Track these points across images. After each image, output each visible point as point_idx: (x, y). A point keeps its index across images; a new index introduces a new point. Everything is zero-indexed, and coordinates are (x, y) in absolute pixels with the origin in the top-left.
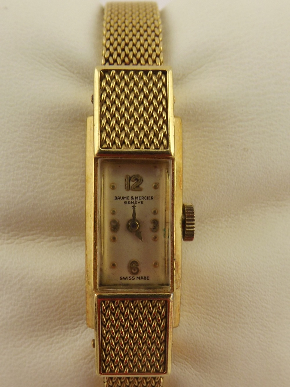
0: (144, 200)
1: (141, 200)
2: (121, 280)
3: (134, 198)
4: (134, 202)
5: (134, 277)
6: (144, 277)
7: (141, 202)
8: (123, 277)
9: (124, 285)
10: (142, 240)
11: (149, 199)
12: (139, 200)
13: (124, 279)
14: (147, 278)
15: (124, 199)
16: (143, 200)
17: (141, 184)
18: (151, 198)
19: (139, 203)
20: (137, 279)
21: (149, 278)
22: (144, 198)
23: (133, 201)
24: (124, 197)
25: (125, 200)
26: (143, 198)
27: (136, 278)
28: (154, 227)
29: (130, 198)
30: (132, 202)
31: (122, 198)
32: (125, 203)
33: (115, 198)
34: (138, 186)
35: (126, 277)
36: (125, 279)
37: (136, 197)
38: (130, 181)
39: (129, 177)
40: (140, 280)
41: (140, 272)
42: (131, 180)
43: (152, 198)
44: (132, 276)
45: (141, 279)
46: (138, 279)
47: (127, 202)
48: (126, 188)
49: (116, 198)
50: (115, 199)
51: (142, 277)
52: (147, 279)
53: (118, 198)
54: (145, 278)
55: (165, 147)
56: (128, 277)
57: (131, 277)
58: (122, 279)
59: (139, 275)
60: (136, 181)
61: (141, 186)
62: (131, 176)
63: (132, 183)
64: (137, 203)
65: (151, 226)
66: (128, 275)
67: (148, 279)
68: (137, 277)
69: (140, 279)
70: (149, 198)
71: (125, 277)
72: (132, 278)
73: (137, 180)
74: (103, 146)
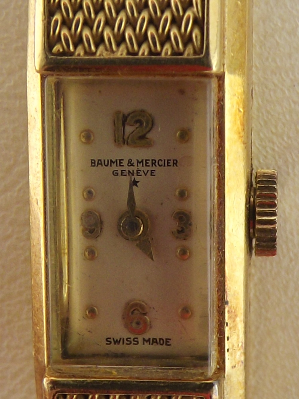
0: (157, 168)
1: (150, 168)
2: (107, 344)
3: (135, 164)
4: (135, 172)
5: (137, 338)
6: (160, 339)
7: (150, 172)
8: (113, 339)
9: (116, 356)
10: (152, 259)
11: (168, 165)
12: (146, 169)
13: (115, 343)
14: (166, 342)
15: (111, 166)
16: (154, 168)
17: (149, 131)
18: (171, 163)
19: (146, 175)
20: (144, 344)
21: (170, 342)
22: (157, 164)
23: (131, 168)
24: (111, 161)
25: (114, 167)
26: (154, 163)
27: (140, 340)
28: (180, 229)
29: (125, 163)
30: (129, 172)
31: (106, 163)
32: (115, 174)
33: (92, 163)
34: (143, 137)
35: (119, 340)
36: (117, 342)
37: (138, 162)
38: (124, 125)
39: (121, 114)
40: (151, 346)
41: (151, 327)
42: (126, 123)
43: (175, 163)
44: (132, 336)
45: (152, 344)
46: (146, 344)
47: (119, 172)
48: (115, 141)
49: (95, 163)
50: (92, 166)
51: (153, 339)
52: (166, 345)
53: (98, 164)
54: (162, 342)
55: (197, 49)
56: (123, 339)
57: (130, 338)
58: (111, 342)
59: (148, 335)
60: (138, 124)
61: (149, 136)
62: (126, 112)
63: (129, 129)
64: (142, 173)
65: (175, 225)
66: (125, 334)
67: (168, 343)
68: (144, 339)
69: (150, 344)
70: (168, 163)
71: (117, 338)
72: (133, 342)
73: (139, 121)
74: (55, 49)
